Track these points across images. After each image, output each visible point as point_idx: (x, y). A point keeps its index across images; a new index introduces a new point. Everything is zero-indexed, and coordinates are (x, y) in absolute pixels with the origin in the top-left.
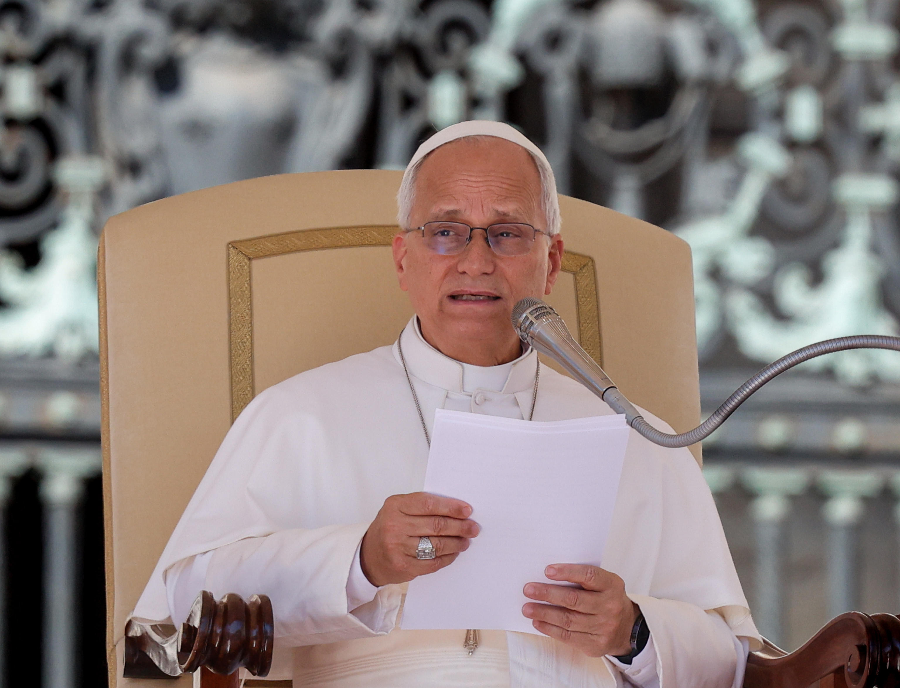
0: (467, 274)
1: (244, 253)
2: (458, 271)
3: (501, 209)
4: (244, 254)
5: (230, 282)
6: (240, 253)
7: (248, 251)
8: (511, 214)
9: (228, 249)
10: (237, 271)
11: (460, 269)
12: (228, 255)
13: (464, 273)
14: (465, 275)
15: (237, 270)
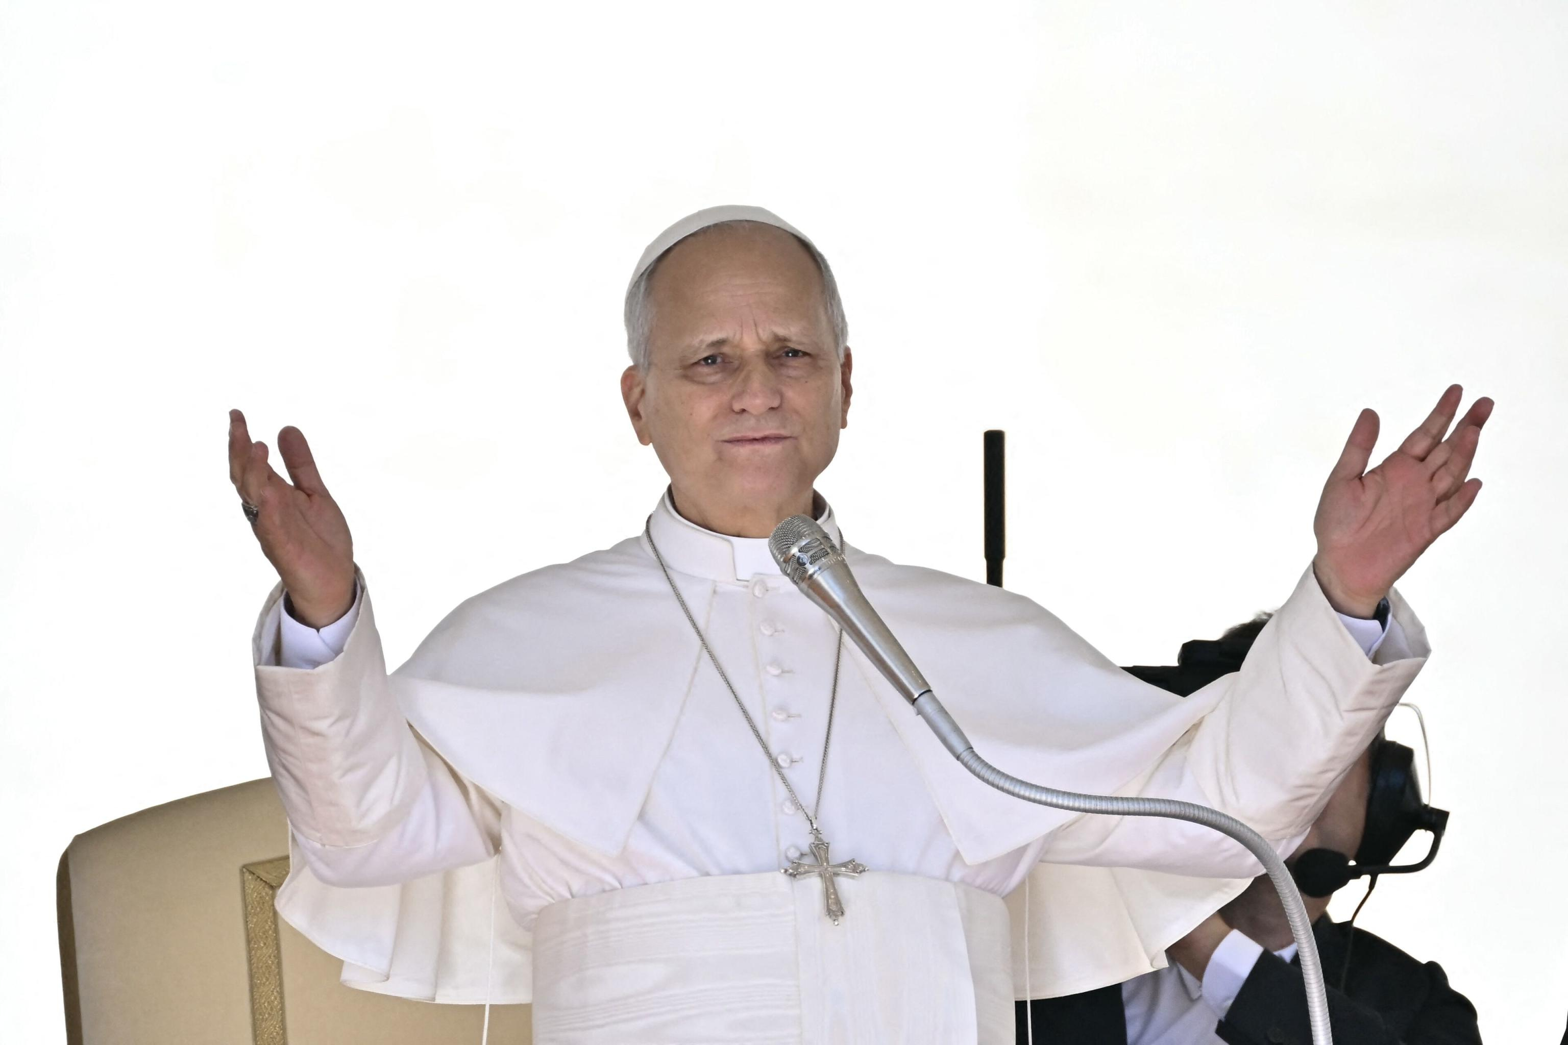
0: (748, 412)
1: (264, 879)
2: (733, 411)
3: (781, 331)
4: (264, 881)
5: (248, 920)
6: (259, 879)
7: (270, 877)
8: (794, 338)
9: (242, 873)
10: (256, 905)
11: (737, 407)
12: (243, 882)
13: (744, 411)
14: (745, 415)
15: (255, 903)
